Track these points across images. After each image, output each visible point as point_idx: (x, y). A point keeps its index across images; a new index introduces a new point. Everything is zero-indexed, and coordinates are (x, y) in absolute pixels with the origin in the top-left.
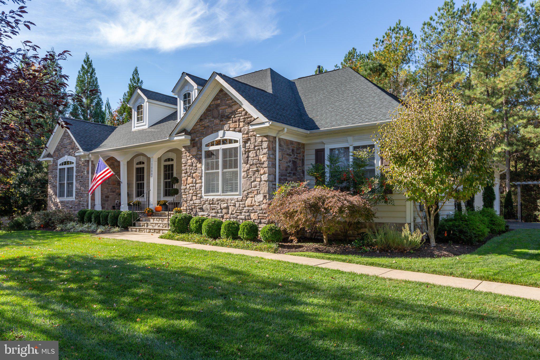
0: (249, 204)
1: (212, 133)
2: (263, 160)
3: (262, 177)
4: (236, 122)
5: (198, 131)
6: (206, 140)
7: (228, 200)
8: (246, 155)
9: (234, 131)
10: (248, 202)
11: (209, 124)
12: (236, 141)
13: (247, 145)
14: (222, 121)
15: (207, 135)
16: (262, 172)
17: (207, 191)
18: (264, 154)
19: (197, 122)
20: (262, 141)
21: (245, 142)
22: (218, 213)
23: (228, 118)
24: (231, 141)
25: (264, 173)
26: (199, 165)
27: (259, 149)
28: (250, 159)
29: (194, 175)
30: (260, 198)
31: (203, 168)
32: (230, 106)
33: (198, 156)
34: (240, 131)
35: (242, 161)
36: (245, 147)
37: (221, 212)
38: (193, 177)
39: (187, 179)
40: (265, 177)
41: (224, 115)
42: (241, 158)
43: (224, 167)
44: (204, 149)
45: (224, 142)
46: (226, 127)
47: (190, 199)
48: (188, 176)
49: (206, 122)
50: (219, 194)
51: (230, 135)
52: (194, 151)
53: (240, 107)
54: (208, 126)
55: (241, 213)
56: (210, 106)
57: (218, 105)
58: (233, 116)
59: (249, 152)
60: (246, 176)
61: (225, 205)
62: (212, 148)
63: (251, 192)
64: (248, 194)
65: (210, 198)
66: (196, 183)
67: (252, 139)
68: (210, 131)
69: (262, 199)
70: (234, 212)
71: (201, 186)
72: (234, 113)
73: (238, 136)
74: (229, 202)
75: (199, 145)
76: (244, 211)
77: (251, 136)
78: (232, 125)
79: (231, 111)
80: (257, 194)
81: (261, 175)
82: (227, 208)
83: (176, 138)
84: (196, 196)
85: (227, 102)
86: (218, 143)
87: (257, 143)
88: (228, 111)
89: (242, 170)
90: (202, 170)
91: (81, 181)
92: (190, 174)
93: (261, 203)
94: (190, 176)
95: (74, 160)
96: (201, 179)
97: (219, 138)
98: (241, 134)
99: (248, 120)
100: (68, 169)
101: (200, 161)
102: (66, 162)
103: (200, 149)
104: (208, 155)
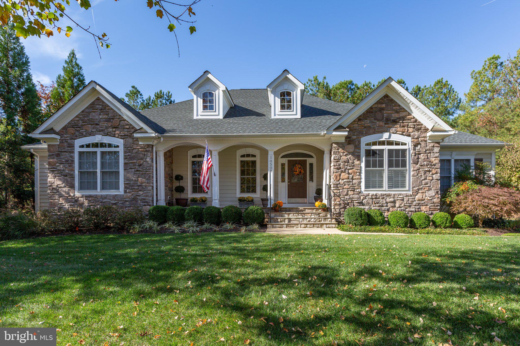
0: (421, 198)
1: (374, 133)
2: (434, 162)
3: (434, 176)
4: (404, 127)
5: (355, 130)
6: (365, 140)
7: (394, 195)
8: (416, 157)
9: (402, 134)
10: (419, 196)
11: (369, 124)
12: (405, 144)
13: (417, 148)
14: (388, 124)
15: (367, 134)
16: (434, 171)
17: (367, 187)
18: (436, 157)
19: (354, 121)
20: (433, 147)
21: (415, 146)
22: (383, 206)
23: (395, 122)
24: (397, 144)
25: (436, 173)
26: (356, 162)
27: (430, 153)
28: (420, 160)
29: (350, 171)
30: (432, 193)
31: (363, 165)
32: (397, 112)
33: (357, 154)
34: (409, 136)
35: (411, 162)
36: (414, 149)
37: (387, 206)
38: (349, 174)
39: (340, 175)
40: (437, 176)
41: (390, 119)
42: (409, 159)
43: (390, 165)
44: (363, 148)
45: (390, 143)
46: (393, 130)
47: (345, 193)
48: (342, 172)
49: (367, 123)
50: (384, 189)
51: (395, 137)
52: (351, 148)
53: (410, 114)
54: (370, 127)
55: (410, 206)
56: (371, 108)
57: (382, 109)
58: (401, 121)
59: (419, 154)
60: (416, 174)
61: (392, 199)
62: (374, 147)
63: (422, 189)
64: (418, 189)
65: (371, 193)
66: (353, 179)
67: (423, 144)
68: (371, 131)
69: (434, 194)
70: (402, 205)
71: (360, 182)
72: (403, 118)
73: (407, 140)
74: (396, 196)
75: (357, 143)
76: (414, 204)
77: (422, 141)
78: (399, 129)
79: (398, 117)
80: (429, 190)
81: (433, 174)
82: (394, 202)
83: (334, 133)
84: (354, 191)
85: (394, 108)
86: (383, 143)
87: (428, 147)
88: (395, 116)
89: (412, 169)
90: (361, 167)
91: (137, 171)
92: (345, 170)
93: (433, 197)
94: (345, 172)
95: (120, 142)
96: (360, 175)
97: (383, 139)
98: (410, 138)
99: (418, 127)
100: (103, 153)
101: (359, 158)
102: (97, 144)
103: (358, 147)
104: (369, 153)
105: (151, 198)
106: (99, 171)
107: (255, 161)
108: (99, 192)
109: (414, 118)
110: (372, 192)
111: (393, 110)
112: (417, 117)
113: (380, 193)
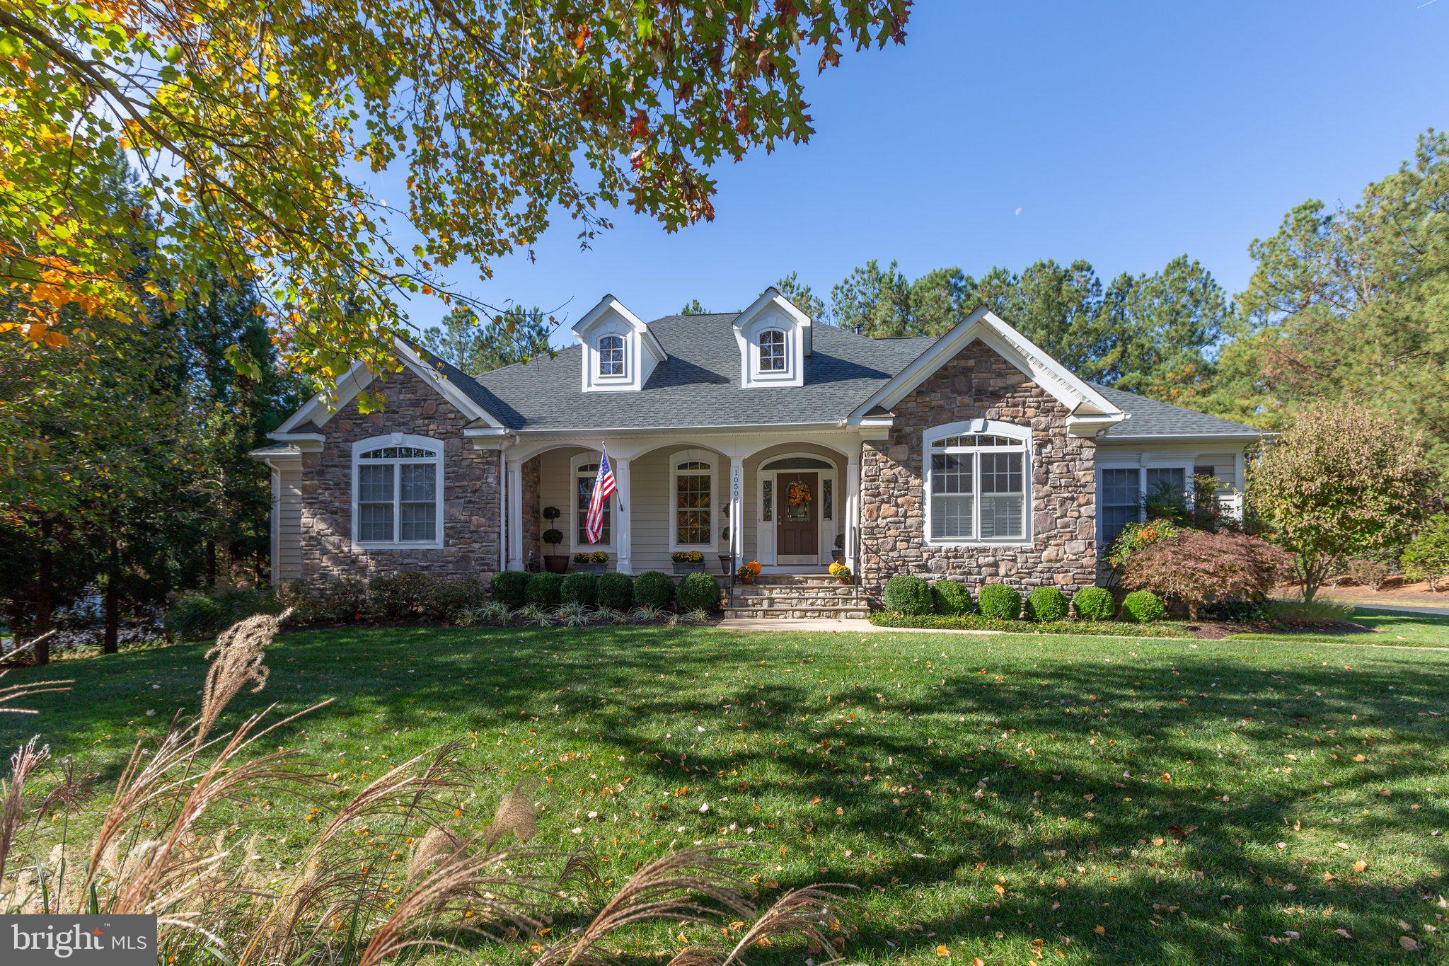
0: (1053, 555)
1: (951, 420)
2: (1083, 480)
3: (1083, 509)
4: (1015, 405)
5: (911, 414)
6: (931, 435)
7: (996, 550)
8: (1044, 469)
9: (1013, 422)
10: (1049, 553)
11: (941, 402)
12: (1020, 443)
13: (1044, 450)
14: (981, 400)
15: (936, 422)
16: (1082, 500)
17: (937, 532)
18: (1087, 469)
19: (909, 396)
20: (1081, 447)
21: (1041, 446)
22: (970, 574)
23: (996, 396)
24: (1002, 441)
25: (1088, 503)
26: (914, 481)
27: (1074, 460)
28: (1051, 475)
29: (900, 500)
30: (1079, 545)
31: (928, 487)
32: (1000, 375)
33: (914, 464)
34: (1027, 424)
35: (1032, 479)
36: (1039, 453)
37: (979, 573)
38: (897, 505)
39: (879, 508)
40: (1090, 510)
41: (986, 391)
42: (1028, 474)
43: (986, 487)
44: (928, 451)
45: (987, 441)
46: (992, 412)
47: (890, 546)
48: (883, 502)
49: (936, 399)
50: (974, 537)
51: (997, 429)
52: (902, 452)
53: (1028, 380)
54: (941, 407)
55: (1030, 574)
56: (945, 368)
57: (967, 371)
58: (1009, 395)
59: (1050, 463)
60: (1043, 506)
61: (991, 559)
62: (950, 450)
63: (1055, 536)
64: (1048, 538)
65: (945, 546)
66: (905, 516)
67: (1058, 441)
68: (945, 416)
69: (1082, 548)
70: (1013, 572)
71: (922, 524)
72: (1014, 388)
73: (1023, 433)
74: (999, 553)
75: (914, 441)
76: (1039, 569)
77: (1055, 435)
78: (1005, 411)
79: (1001, 385)
80: (1071, 539)
81: (1080, 506)
82: (995, 565)
83: (865, 423)
84: (908, 541)
85: (994, 367)
86: (969, 441)
87: (1069, 449)
88: (996, 383)
89: (1033, 495)
90: (923, 492)
91: (470, 502)
92: (889, 498)
93: (1081, 555)
94: (888, 502)
95: (437, 446)
96: (921, 508)
97: (971, 433)
98: (1029, 429)
99: (1047, 405)
100: (404, 468)
101: (919, 473)
102: (394, 450)
103: (917, 449)
104: (941, 463)
105: (495, 557)
106: (396, 502)
107: (709, 477)
108: (396, 544)
109: (1037, 386)
110: (948, 544)
111: (991, 371)
112: (1043, 385)
113: (964, 545)
